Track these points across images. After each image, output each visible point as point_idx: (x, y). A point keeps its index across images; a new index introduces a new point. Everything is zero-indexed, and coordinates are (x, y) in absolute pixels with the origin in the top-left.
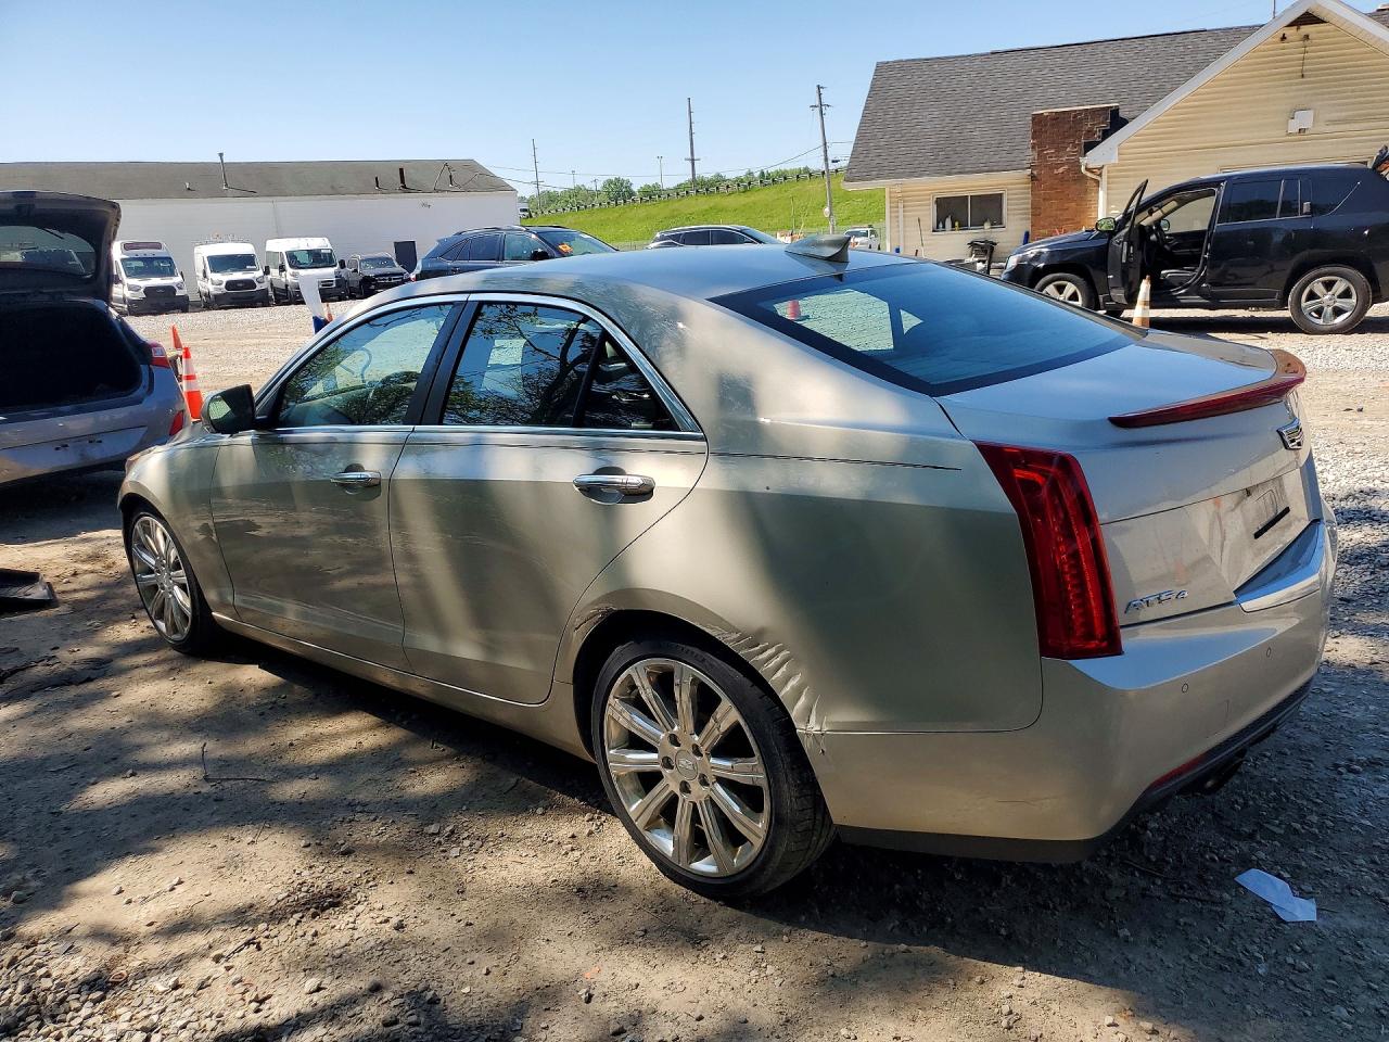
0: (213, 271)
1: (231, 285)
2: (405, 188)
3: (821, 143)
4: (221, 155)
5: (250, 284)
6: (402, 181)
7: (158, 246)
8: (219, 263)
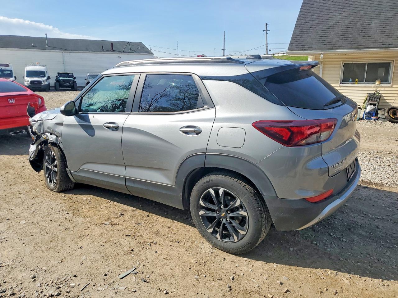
0: (26, 77)
1: (32, 82)
2: (113, 51)
3: (266, 43)
4: (46, 34)
5: (40, 82)
6: (112, 48)
7: (7, 65)
8: (31, 74)
